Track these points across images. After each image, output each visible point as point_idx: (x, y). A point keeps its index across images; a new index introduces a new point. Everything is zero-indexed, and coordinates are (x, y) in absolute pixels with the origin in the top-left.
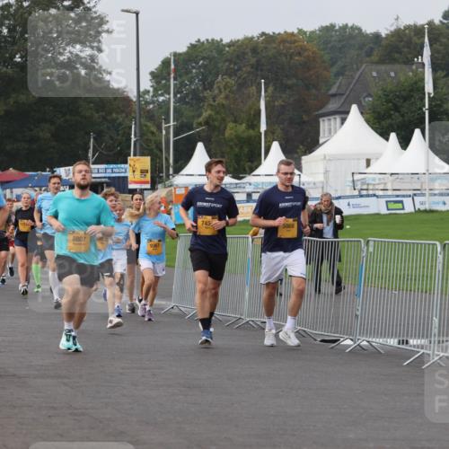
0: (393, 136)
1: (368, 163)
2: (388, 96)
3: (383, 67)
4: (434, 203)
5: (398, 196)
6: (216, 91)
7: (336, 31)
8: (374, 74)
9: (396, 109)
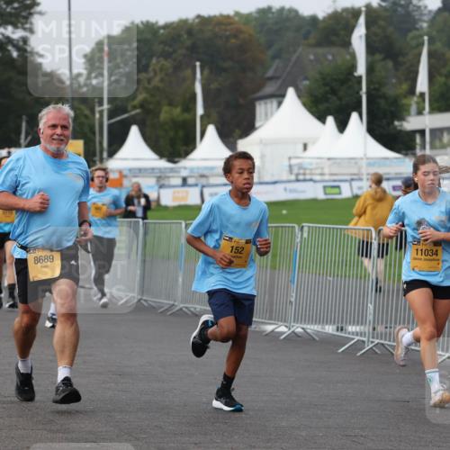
0: (330, 120)
1: (305, 147)
2: (325, 79)
3: (320, 51)
5: (335, 181)
6: (152, 74)
7: (273, 13)
8: (312, 57)
9: (334, 92)
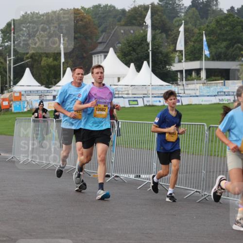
0: (132, 65)
1: (119, 79)
2: (129, 43)
3: (127, 28)
4: (155, 101)
5: (135, 98)
7: (102, 8)
8: (122, 31)
9: (134, 50)
